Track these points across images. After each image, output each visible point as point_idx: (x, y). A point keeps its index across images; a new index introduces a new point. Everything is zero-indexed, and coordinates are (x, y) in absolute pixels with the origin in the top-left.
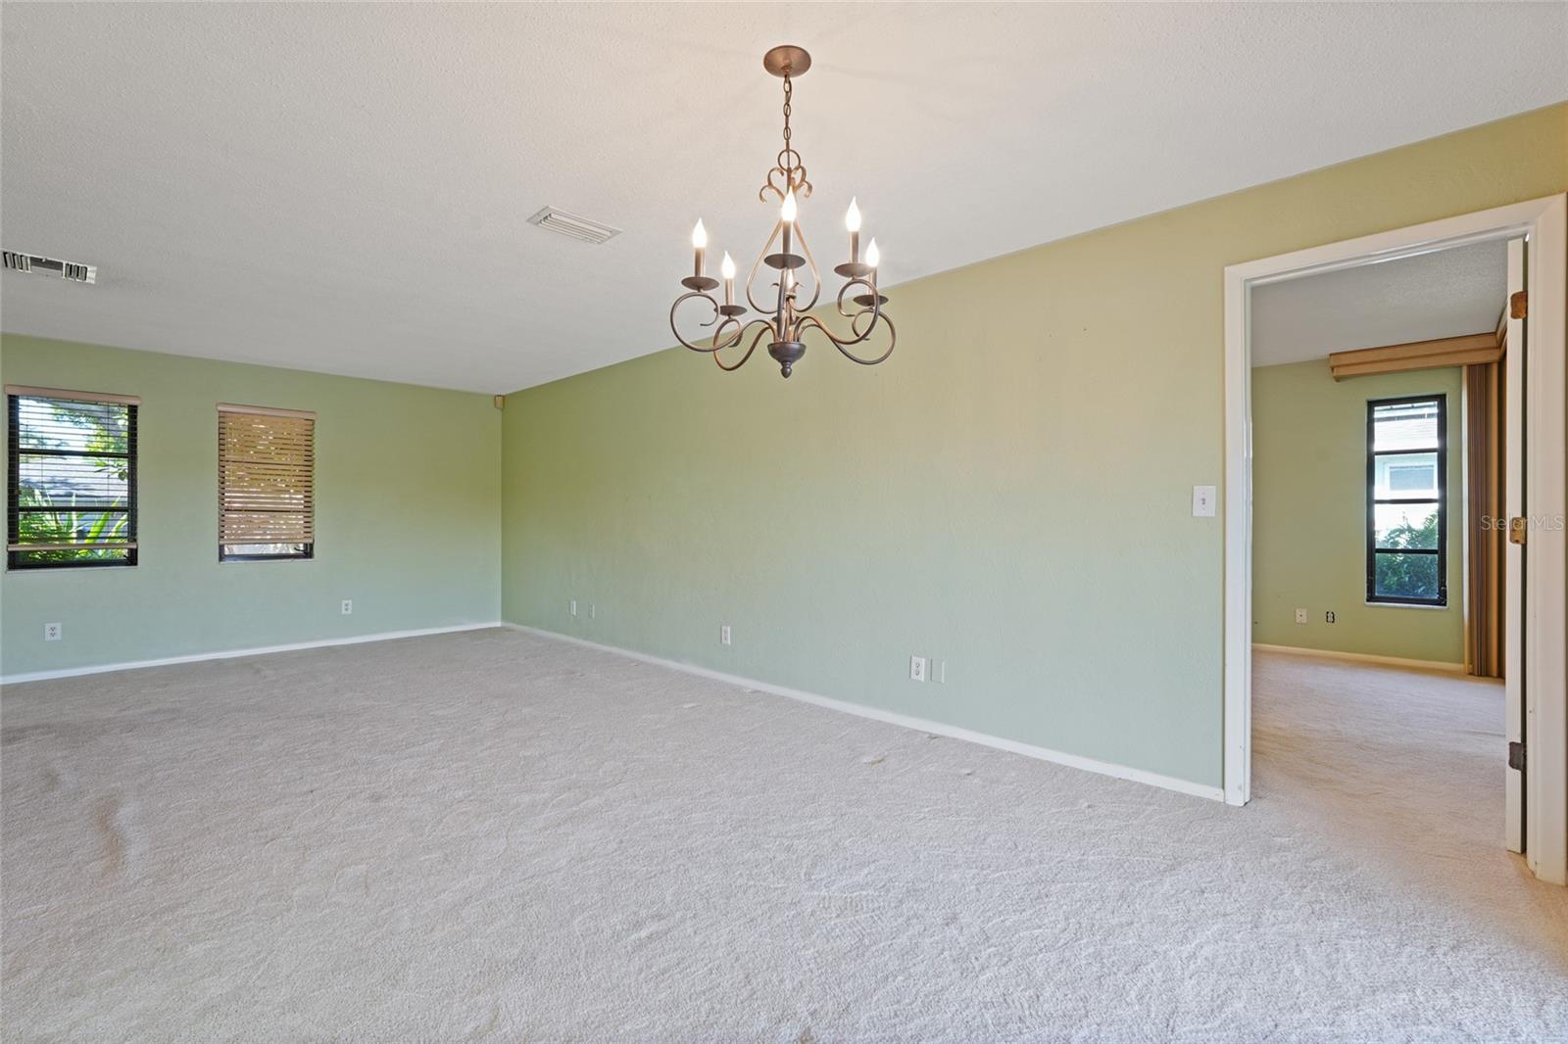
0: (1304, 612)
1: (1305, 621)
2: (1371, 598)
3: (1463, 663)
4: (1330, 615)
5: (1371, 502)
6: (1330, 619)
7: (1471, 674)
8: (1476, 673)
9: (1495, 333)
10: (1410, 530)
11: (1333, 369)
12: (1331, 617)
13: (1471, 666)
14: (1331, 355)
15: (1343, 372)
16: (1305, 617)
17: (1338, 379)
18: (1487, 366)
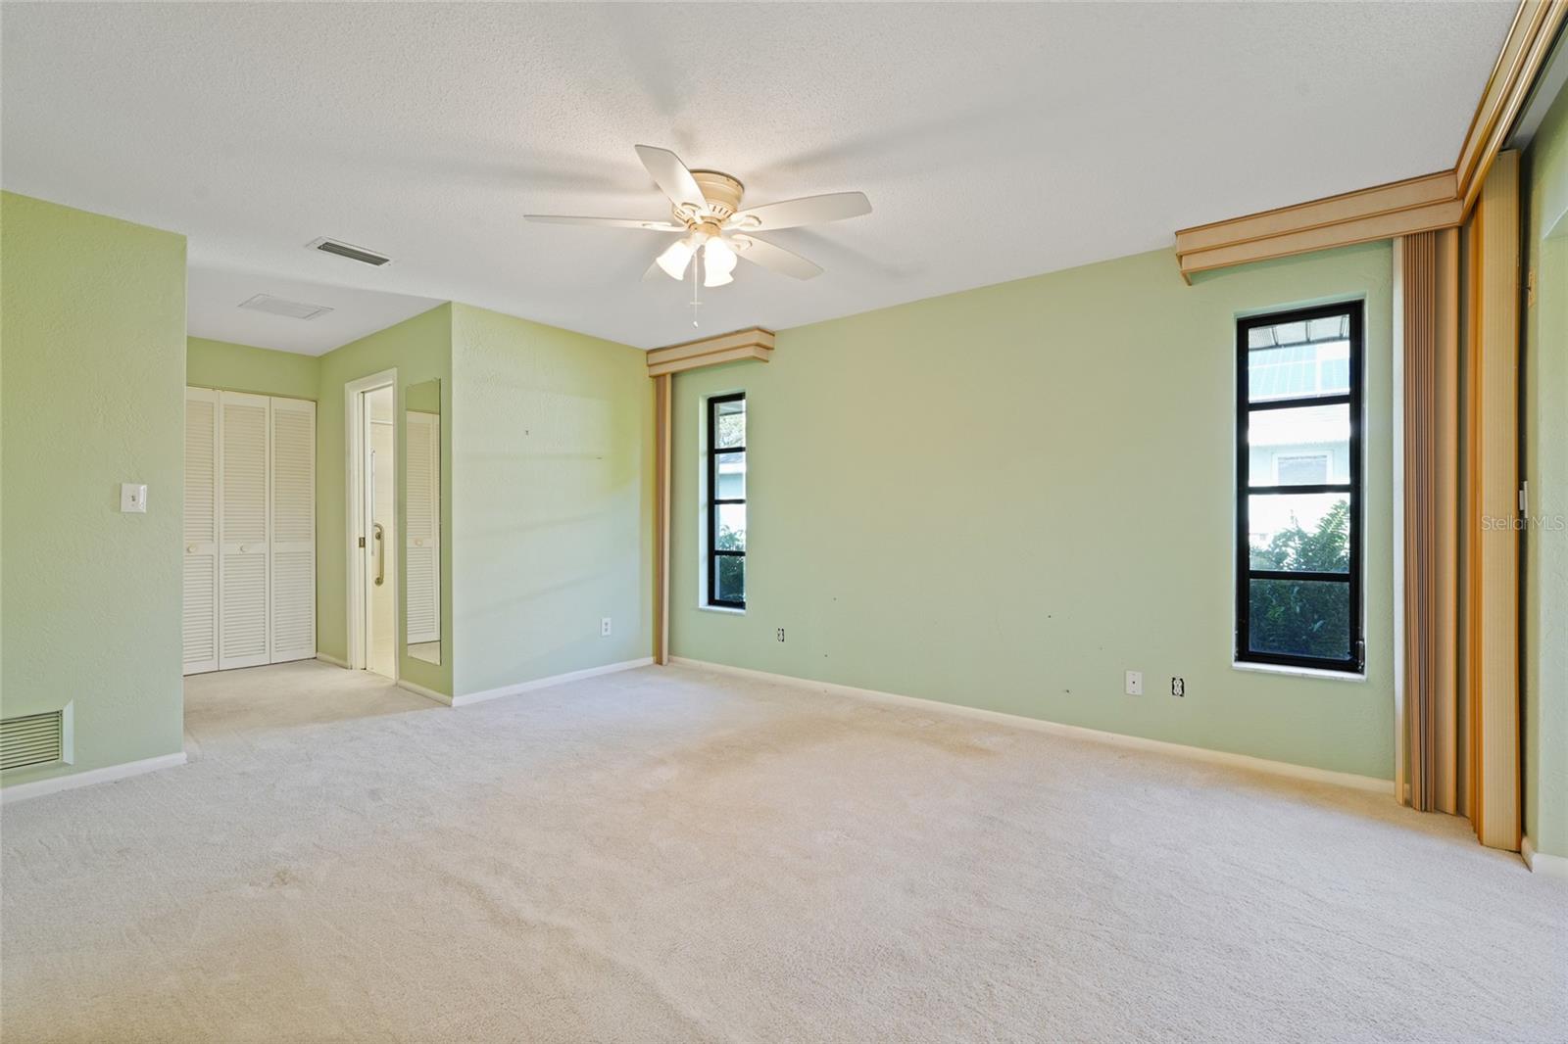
0: (1138, 677)
1: (1140, 693)
2: (1244, 655)
3: (1394, 779)
4: (1178, 683)
5: (1243, 491)
6: (1178, 690)
7: (1408, 803)
8: (1417, 802)
9: (1455, 171)
10: (1301, 535)
11: (1180, 258)
12: (1179, 687)
13: (1407, 786)
14: (1177, 233)
15: (1193, 263)
16: (1139, 682)
17: (1191, 278)
18: (1439, 234)
